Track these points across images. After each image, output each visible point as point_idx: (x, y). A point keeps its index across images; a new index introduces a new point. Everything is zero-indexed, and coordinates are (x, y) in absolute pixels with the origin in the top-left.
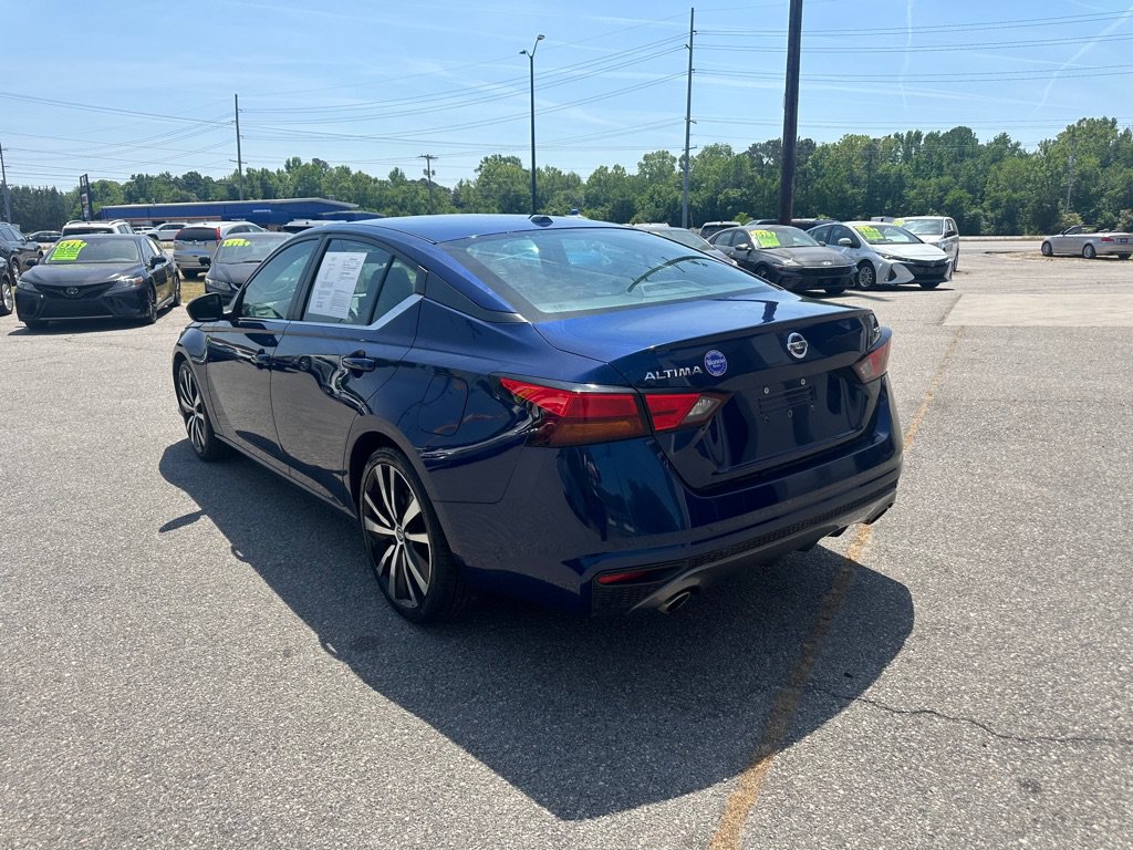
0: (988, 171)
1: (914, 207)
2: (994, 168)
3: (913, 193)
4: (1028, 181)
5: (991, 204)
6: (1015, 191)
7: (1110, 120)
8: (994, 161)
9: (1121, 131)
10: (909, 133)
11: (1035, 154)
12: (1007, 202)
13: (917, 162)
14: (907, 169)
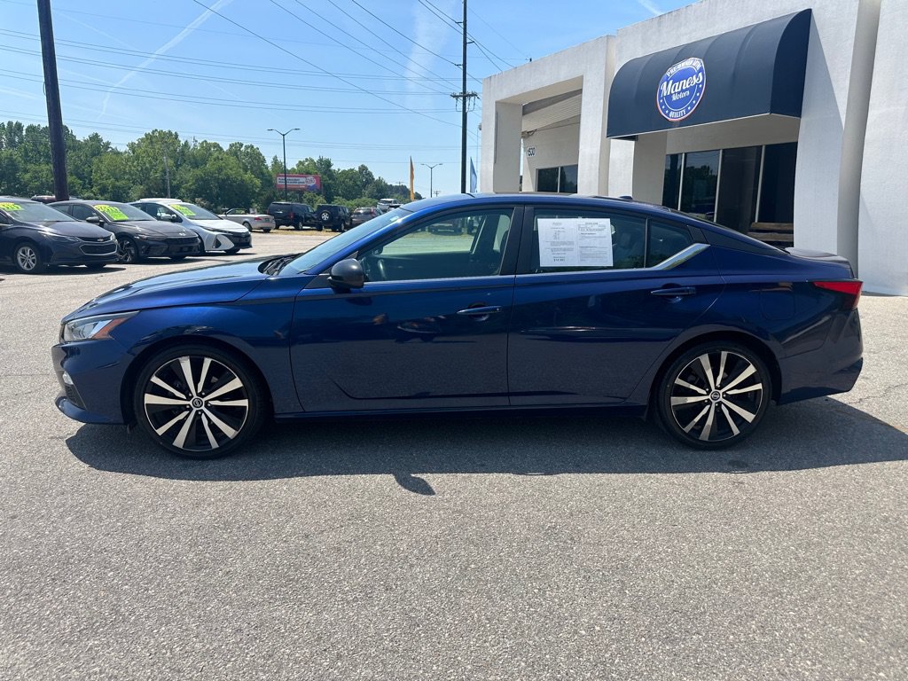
0: (91, 162)
1: (31, 188)
2: (95, 160)
3: (28, 176)
4: (125, 173)
5: (99, 189)
6: (117, 180)
7: (174, 133)
8: (94, 155)
9: (183, 142)
10: (10, 123)
11: (126, 152)
12: (113, 188)
13: (26, 150)
14: (17, 154)
